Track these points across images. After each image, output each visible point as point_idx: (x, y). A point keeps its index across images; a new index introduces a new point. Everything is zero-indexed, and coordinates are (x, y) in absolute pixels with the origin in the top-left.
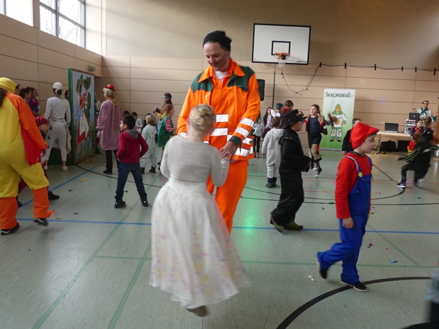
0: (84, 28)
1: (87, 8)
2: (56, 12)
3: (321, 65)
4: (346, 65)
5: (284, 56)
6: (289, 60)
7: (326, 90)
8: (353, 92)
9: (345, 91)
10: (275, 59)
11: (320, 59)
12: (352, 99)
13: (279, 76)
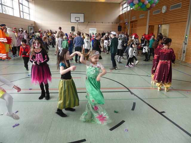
0: (29, 14)
1: (30, 9)
2: (23, 12)
4: (95, 22)
6: (79, 22)
7: (90, 29)
8: (96, 29)
9: (94, 29)
10: (76, 22)
11: (88, 21)
12: (96, 31)
13: (79, 25)
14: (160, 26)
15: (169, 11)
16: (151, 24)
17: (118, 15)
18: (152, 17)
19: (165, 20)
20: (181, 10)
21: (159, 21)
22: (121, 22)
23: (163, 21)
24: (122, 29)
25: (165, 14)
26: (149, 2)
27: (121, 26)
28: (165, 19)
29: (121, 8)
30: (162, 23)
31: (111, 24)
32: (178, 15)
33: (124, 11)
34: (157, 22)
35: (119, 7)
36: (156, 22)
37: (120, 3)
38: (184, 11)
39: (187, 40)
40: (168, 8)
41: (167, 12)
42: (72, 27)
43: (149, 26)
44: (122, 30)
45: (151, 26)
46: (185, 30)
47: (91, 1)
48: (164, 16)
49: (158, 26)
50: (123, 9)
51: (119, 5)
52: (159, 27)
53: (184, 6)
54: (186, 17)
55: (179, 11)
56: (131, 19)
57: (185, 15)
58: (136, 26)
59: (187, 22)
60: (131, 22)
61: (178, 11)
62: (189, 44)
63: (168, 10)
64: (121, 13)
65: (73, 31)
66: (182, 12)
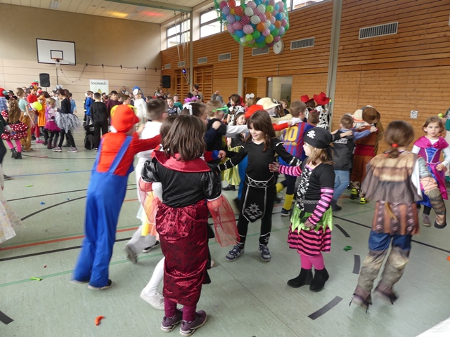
3: (87, 65)
4: (103, 65)
5: (58, 60)
6: (61, 62)
7: (91, 81)
8: (107, 82)
9: (103, 81)
10: (53, 61)
11: (85, 61)
12: (107, 86)
13: (59, 72)
14: (269, 79)
15: (289, 52)
16: (249, 76)
17: (158, 52)
18: (251, 60)
19: (280, 69)
20: (314, 51)
21: (268, 70)
22: (167, 67)
23: (277, 69)
24: (172, 83)
25: (281, 56)
26: (271, 33)
27: (170, 77)
28: (281, 66)
29: (163, 36)
30: (276, 73)
31: (141, 70)
32: (308, 59)
33: (171, 42)
34: (264, 70)
35: (159, 32)
36: (261, 71)
37: (160, 25)
38: (322, 54)
39: (332, 108)
40: (287, 45)
41: (285, 52)
42: (41, 75)
43: (245, 79)
44: (171, 86)
45: (249, 78)
46: (326, 88)
47: (91, 14)
48: (279, 60)
49: (265, 80)
50: (167, 38)
51: (158, 28)
52: (268, 82)
53: (320, 43)
54: (326, 65)
55: (310, 52)
56: (195, 61)
57: (324, 61)
58: (208, 78)
59: (329, 74)
60: (196, 69)
61: (308, 52)
62: (335, 115)
63: (286, 49)
64: (164, 48)
65: (46, 85)
66: (316, 55)
